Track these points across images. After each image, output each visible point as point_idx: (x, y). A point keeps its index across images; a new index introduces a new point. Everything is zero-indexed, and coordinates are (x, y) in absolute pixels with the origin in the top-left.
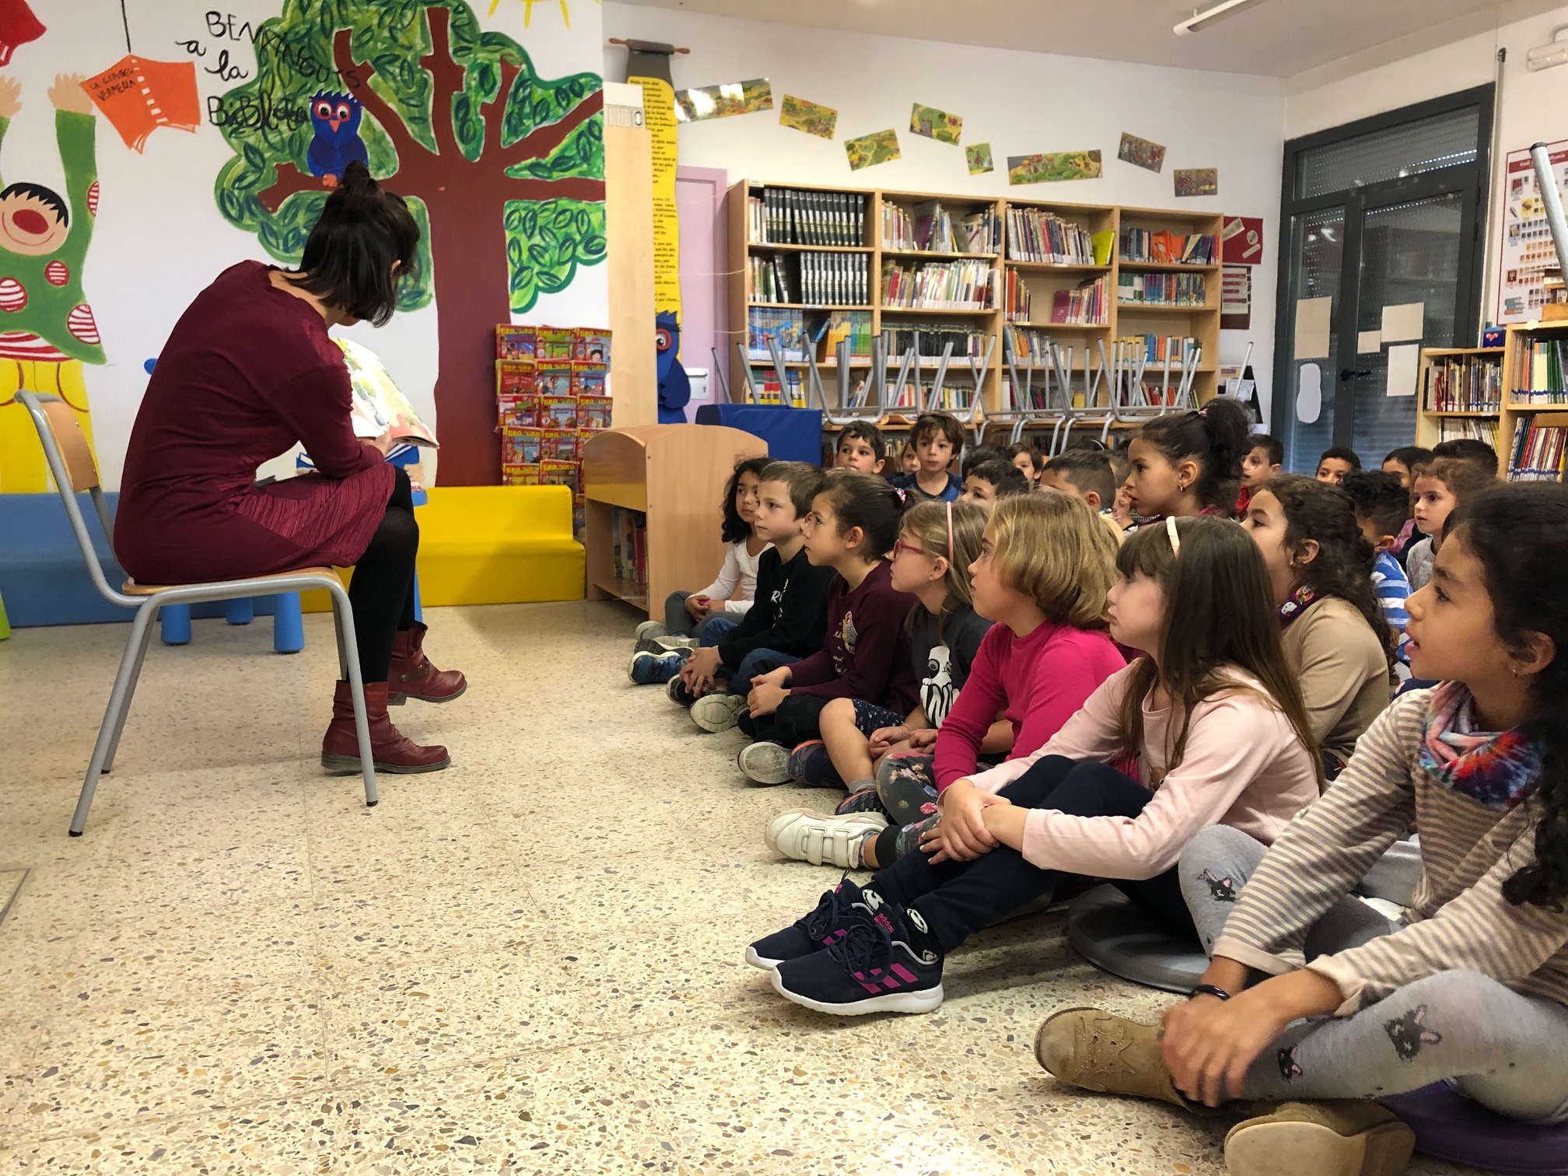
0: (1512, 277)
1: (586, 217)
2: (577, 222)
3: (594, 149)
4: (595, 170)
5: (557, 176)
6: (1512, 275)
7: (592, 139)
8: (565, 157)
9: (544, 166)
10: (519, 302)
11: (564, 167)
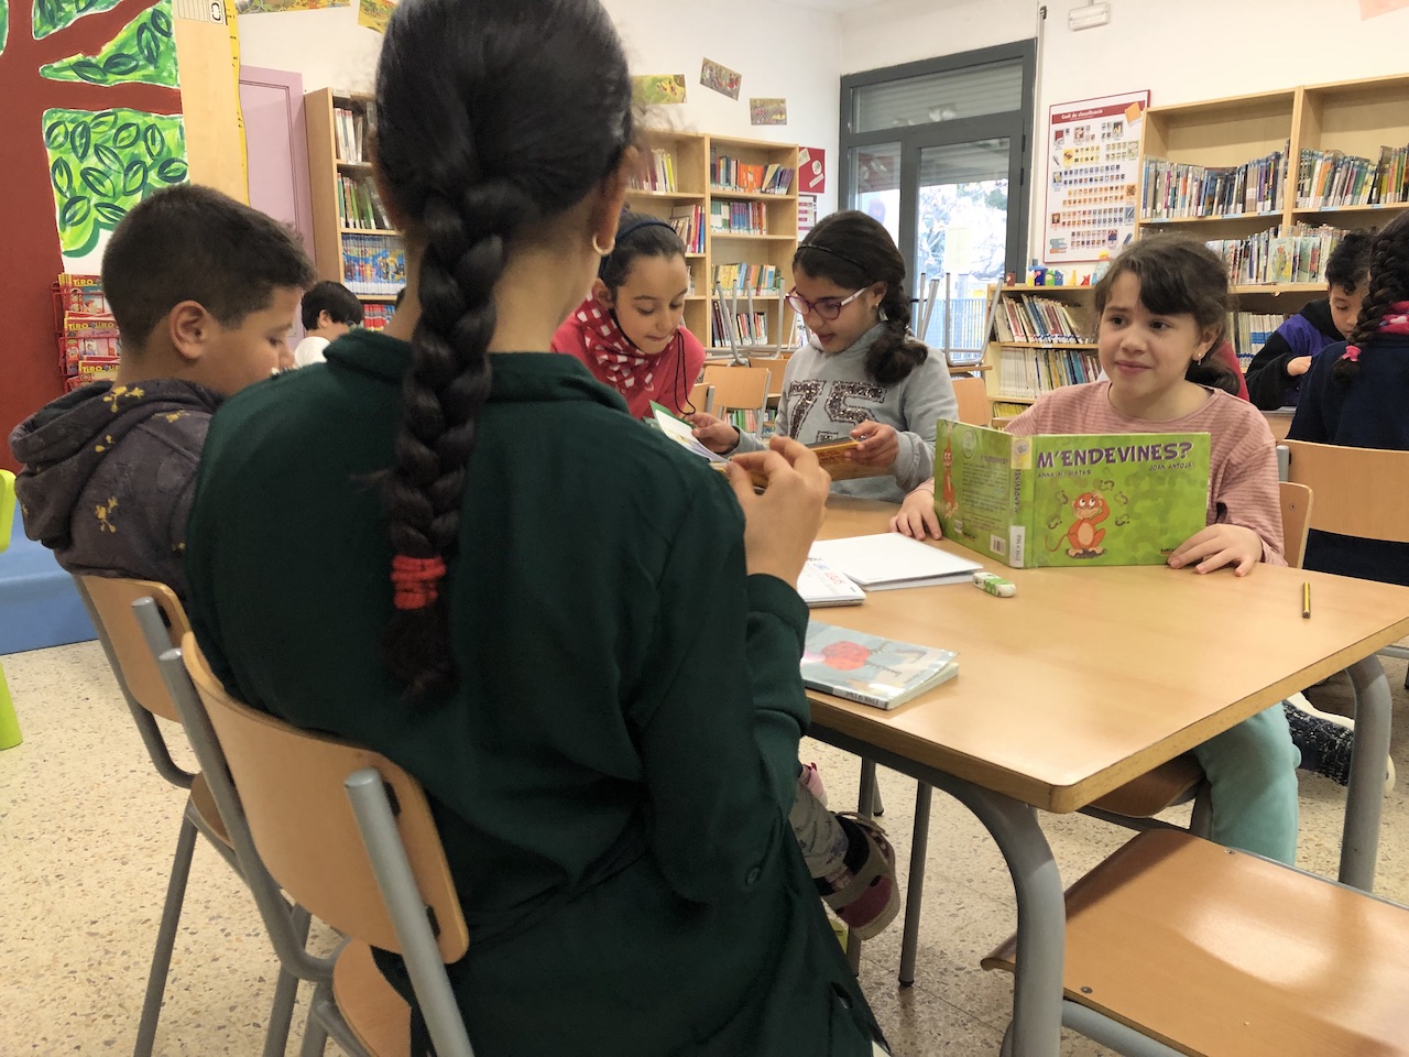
0: (1056, 220)
1: (157, 134)
2: (146, 142)
3: (162, 48)
4: (165, 74)
5: (113, 80)
6: (1056, 218)
7: (159, 35)
8: (122, 55)
9: (95, 66)
10: (73, 243)
11: (123, 68)
